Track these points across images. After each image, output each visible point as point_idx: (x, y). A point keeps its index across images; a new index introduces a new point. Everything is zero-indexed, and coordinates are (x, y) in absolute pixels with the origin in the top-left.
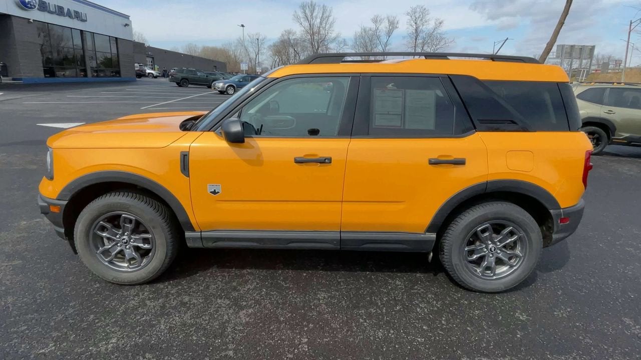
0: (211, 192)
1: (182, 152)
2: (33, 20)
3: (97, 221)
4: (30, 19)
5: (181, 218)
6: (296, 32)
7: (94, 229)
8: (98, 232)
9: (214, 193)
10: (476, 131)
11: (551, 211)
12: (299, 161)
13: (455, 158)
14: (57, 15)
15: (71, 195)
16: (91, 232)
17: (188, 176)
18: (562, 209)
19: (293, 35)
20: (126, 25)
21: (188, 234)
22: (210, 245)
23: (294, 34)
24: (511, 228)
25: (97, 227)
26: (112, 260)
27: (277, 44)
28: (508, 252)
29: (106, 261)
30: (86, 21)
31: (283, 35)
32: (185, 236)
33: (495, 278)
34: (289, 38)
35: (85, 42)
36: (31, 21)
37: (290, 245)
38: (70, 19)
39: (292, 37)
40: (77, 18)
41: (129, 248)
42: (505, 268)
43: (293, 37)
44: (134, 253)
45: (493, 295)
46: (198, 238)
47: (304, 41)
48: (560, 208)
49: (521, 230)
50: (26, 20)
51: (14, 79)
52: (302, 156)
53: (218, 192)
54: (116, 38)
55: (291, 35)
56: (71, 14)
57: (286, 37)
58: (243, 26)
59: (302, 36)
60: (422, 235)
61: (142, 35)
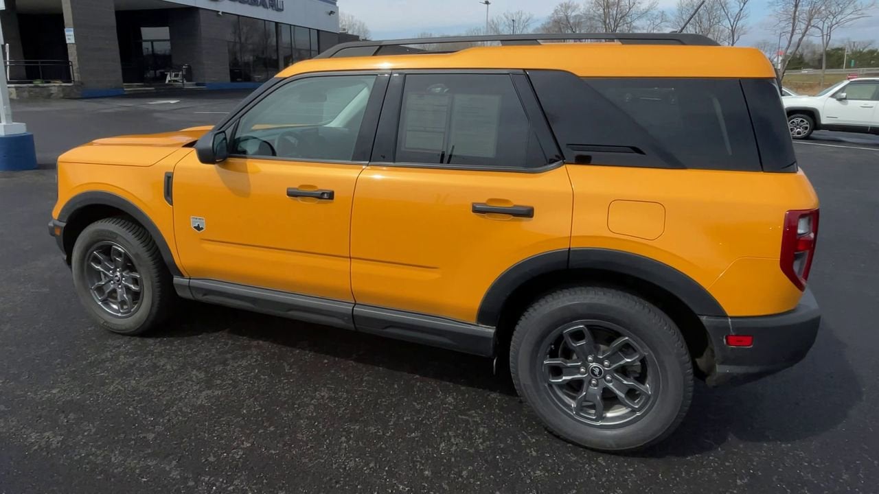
0: (195, 227)
1: (166, 173)
2: (223, 13)
3: (90, 251)
4: (218, 12)
5: (166, 259)
6: (578, 5)
7: (88, 260)
8: (93, 264)
9: (198, 228)
10: (564, 163)
11: (704, 319)
12: (293, 194)
13: (515, 206)
14: (250, 4)
15: (67, 216)
16: (86, 264)
17: (172, 204)
18: (731, 317)
19: (573, 11)
20: (332, 13)
21: (176, 279)
22: (200, 297)
23: (576, 7)
24: (627, 338)
25: (91, 259)
26: (107, 300)
27: (547, 26)
28: (625, 382)
29: (100, 301)
30: (282, 10)
31: (556, 11)
32: (172, 281)
33: (599, 423)
34: (567, 17)
35: (280, 37)
36: (220, 13)
37: (290, 313)
38: (264, 9)
39: (572, 14)
40: (272, 6)
41: (121, 288)
42: (621, 411)
43: (574, 14)
44: (125, 295)
45: (594, 453)
46: (186, 286)
47: (591, 19)
48: (726, 316)
49: (645, 344)
50: (215, 13)
51: (197, 85)
52: (297, 187)
53: (202, 228)
54: (318, 31)
55: (569, 11)
56: (266, 3)
57: (561, 15)
58: (487, 3)
59: (589, 12)
60: (473, 327)
61: (363, 25)
